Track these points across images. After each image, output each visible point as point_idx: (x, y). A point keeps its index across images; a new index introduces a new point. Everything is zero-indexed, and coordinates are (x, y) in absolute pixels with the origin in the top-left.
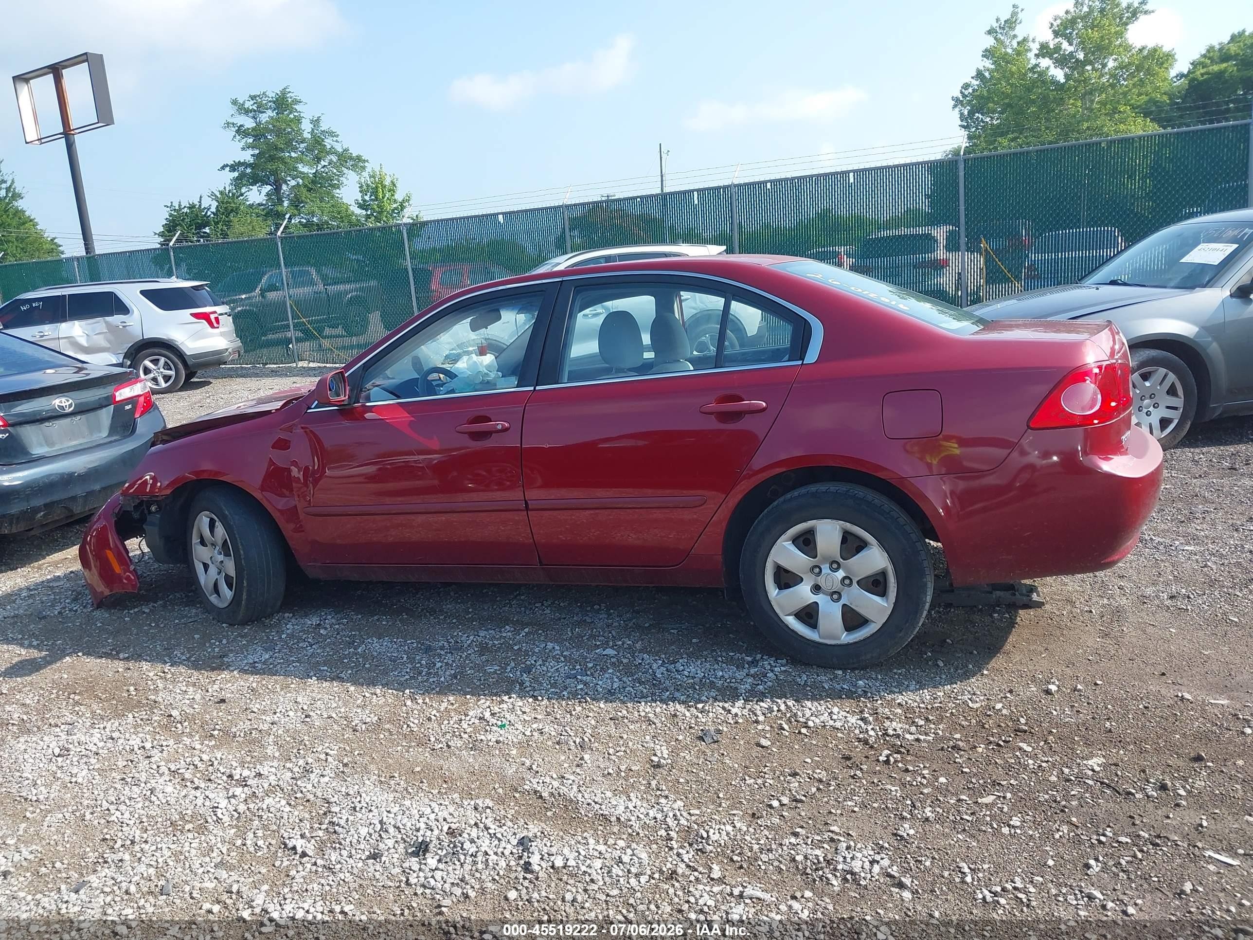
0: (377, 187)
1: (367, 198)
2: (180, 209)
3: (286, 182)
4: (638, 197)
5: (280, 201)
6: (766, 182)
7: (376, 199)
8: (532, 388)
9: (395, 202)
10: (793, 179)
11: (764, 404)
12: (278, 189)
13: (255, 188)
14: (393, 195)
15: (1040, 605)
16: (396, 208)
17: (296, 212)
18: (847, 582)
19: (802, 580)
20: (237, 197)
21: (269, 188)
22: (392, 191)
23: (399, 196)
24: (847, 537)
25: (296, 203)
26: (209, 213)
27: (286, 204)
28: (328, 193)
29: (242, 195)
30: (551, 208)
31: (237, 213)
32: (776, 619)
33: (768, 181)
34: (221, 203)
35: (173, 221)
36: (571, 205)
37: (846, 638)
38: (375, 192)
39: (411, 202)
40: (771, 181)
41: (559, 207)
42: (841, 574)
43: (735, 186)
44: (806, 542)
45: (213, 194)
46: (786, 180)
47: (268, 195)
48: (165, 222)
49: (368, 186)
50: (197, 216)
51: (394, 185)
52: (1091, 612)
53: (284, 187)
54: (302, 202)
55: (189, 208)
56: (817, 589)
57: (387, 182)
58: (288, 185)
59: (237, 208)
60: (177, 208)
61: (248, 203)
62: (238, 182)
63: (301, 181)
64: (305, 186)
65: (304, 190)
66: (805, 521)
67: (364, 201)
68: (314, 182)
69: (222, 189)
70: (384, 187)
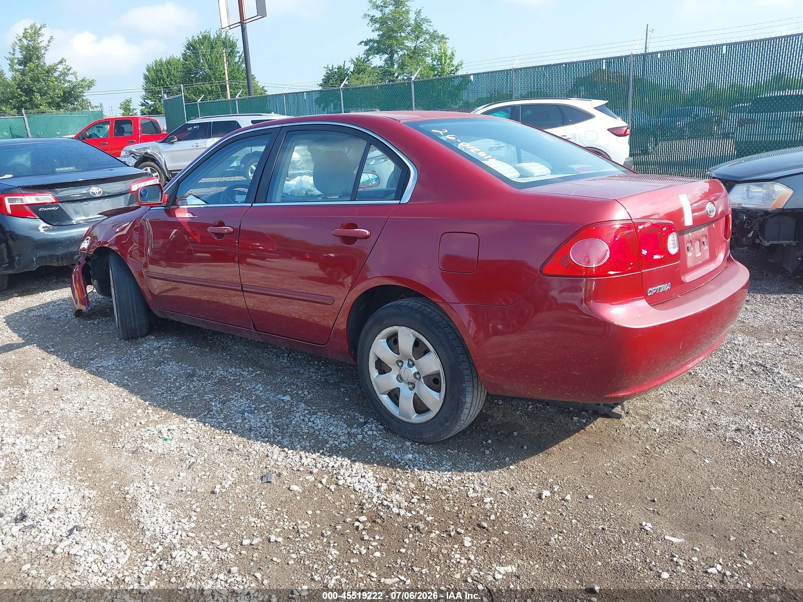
0: (442, 56)
1: (435, 63)
2: (332, 69)
3: (397, 52)
4: (563, 64)
5: (393, 65)
6: (657, 53)
7: (441, 64)
8: (250, 205)
9: (453, 66)
10: (678, 50)
11: (368, 233)
12: (391, 57)
13: (378, 56)
14: (451, 61)
15: (619, 417)
16: (452, 70)
17: (401, 72)
18: (418, 376)
19: (391, 370)
20: (366, 62)
21: (386, 56)
22: (451, 58)
23: (455, 62)
24: (417, 343)
25: (402, 66)
26: (349, 72)
27: (396, 66)
28: (422, 60)
29: (369, 60)
30: (504, 71)
31: (365, 73)
32: (375, 395)
33: (659, 52)
34: (356, 65)
35: (328, 76)
36: (518, 69)
37: (415, 418)
38: (440, 59)
39: (462, 66)
40: (661, 52)
41: (510, 70)
42: (414, 370)
43: (634, 56)
44: (393, 341)
45: (352, 60)
46: (672, 51)
47: (385, 60)
48: (323, 77)
49: (436, 55)
50: (342, 73)
51: (453, 55)
52: (655, 430)
53: (396, 55)
54: (406, 65)
55: (338, 69)
56: (400, 378)
57: (449, 53)
58: (398, 54)
59: (365, 69)
60: (331, 68)
61: (372, 66)
62: (368, 53)
63: (406, 51)
64: (408, 55)
65: (407, 58)
66: (392, 326)
67: (433, 65)
68: (414, 52)
69: (357, 57)
70: (446, 56)
